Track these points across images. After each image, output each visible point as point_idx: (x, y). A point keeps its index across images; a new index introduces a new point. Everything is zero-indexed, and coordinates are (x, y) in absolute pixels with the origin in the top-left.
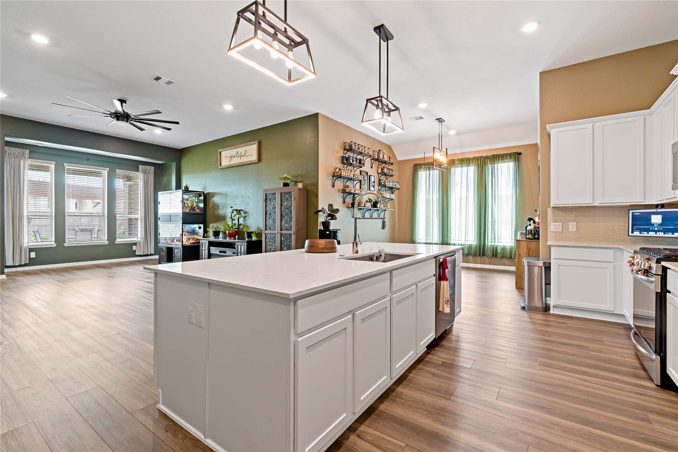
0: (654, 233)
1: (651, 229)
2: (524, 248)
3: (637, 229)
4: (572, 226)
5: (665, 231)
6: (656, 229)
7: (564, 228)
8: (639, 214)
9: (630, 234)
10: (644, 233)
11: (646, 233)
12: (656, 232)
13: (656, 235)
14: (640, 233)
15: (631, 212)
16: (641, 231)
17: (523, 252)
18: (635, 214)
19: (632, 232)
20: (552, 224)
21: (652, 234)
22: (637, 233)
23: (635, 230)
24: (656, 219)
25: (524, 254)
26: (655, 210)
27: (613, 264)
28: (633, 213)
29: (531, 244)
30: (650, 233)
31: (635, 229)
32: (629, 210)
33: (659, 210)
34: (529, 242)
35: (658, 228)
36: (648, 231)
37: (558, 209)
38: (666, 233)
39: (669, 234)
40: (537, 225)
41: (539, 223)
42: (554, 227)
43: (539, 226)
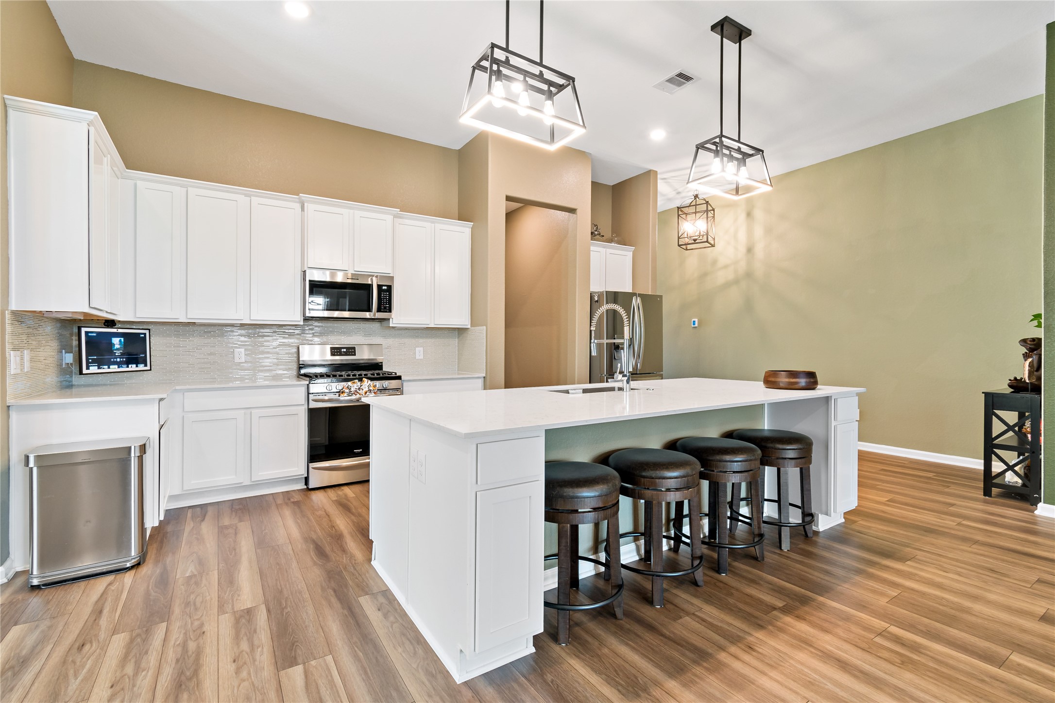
0: (116, 366)
1: (112, 360)
3: (94, 361)
4: (27, 360)
5: (127, 362)
6: (118, 360)
7: (21, 363)
8: (95, 334)
9: (85, 371)
10: (104, 367)
11: (107, 367)
12: (121, 364)
14: (99, 368)
15: (83, 330)
16: (100, 363)
18: (89, 334)
19: (88, 368)
20: (11, 354)
21: (114, 368)
22: (94, 369)
23: (91, 363)
24: (118, 344)
26: (114, 330)
28: (87, 333)
30: (111, 367)
31: (90, 361)
32: (81, 327)
33: (119, 330)
35: (120, 358)
36: (108, 363)
37: (20, 317)
38: (130, 366)
39: (133, 367)
42: (14, 362)
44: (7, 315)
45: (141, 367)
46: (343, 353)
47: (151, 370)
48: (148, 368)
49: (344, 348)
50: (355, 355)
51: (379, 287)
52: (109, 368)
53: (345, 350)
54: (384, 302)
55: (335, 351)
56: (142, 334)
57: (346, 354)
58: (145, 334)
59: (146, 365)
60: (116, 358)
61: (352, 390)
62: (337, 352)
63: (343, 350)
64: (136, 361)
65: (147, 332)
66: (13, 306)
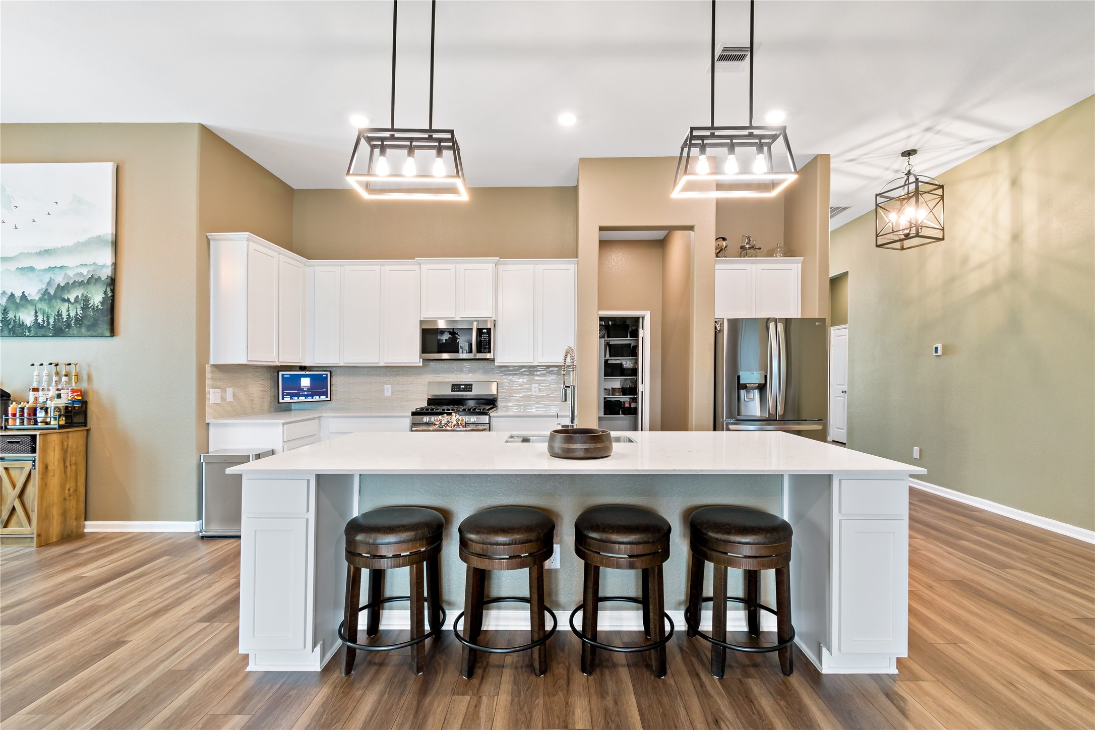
0: (304, 398)
1: (301, 393)
2: (54, 450)
3: (288, 394)
4: (230, 394)
5: (312, 395)
6: (306, 393)
7: (223, 396)
8: (289, 376)
9: (281, 401)
10: (295, 398)
12: (306, 396)
13: (312, 400)
14: (291, 399)
15: (281, 373)
16: (292, 396)
17: (54, 458)
18: (285, 376)
19: (283, 399)
20: (211, 391)
21: (302, 399)
22: (287, 399)
23: (285, 395)
24: (305, 382)
25: (54, 463)
26: (303, 373)
28: (283, 375)
29: (68, 438)
30: (300, 398)
32: (279, 372)
33: (307, 373)
34: (65, 435)
35: (307, 392)
36: (298, 395)
37: (218, 367)
38: (314, 397)
39: (316, 398)
40: (77, 396)
41: (80, 391)
42: (213, 396)
43: (80, 398)
44: (208, 368)
45: (323, 398)
46: (461, 389)
47: (330, 400)
48: (329, 399)
49: (462, 385)
50: (471, 391)
51: (480, 331)
52: (298, 399)
53: (463, 387)
54: (484, 344)
55: (456, 387)
56: (324, 374)
57: (464, 390)
58: (327, 375)
59: (327, 397)
60: (304, 392)
61: (443, 422)
62: (457, 388)
63: (462, 387)
64: (320, 395)
65: (328, 373)
66: (212, 362)
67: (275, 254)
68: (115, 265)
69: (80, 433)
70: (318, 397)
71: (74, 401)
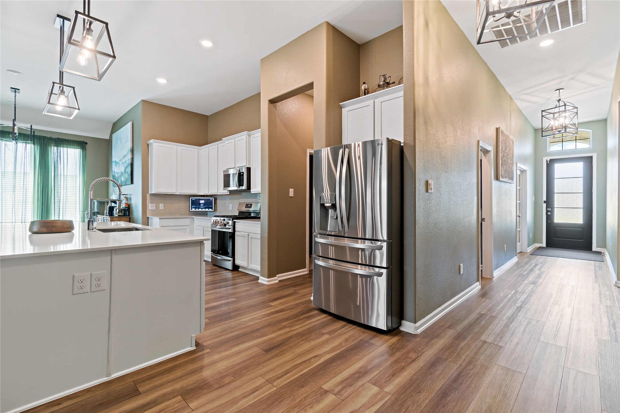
0: (201, 209)
1: (200, 207)
3: (194, 207)
4: (161, 206)
5: (205, 208)
6: (202, 207)
7: (157, 207)
8: (194, 199)
9: (190, 210)
11: (198, 209)
12: (202, 209)
13: (202, 211)
14: (195, 210)
15: (191, 198)
16: (195, 208)
19: (191, 209)
20: (150, 204)
22: (193, 210)
24: (202, 202)
26: (201, 198)
27: (189, 226)
28: (192, 199)
30: (199, 209)
31: (192, 207)
32: (190, 197)
33: (203, 198)
37: (153, 195)
39: (207, 210)
40: (126, 205)
41: (127, 204)
42: (151, 206)
43: (127, 206)
44: (148, 195)
45: (210, 210)
47: (214, 211)
49: (249, 204)
50: (252, 208)
53: (249, 206)
54: (242, 181)
55: (247, 206)
57: (249, 208)
58: (212, 199)
59: (212, 209)
64: (209, 208)
65: (213, 198)
66: (149, 193)
67: (175, 147)
68: (132, 159)
69: (128, 218)
70: (208, 209)
71: (126, 207)
